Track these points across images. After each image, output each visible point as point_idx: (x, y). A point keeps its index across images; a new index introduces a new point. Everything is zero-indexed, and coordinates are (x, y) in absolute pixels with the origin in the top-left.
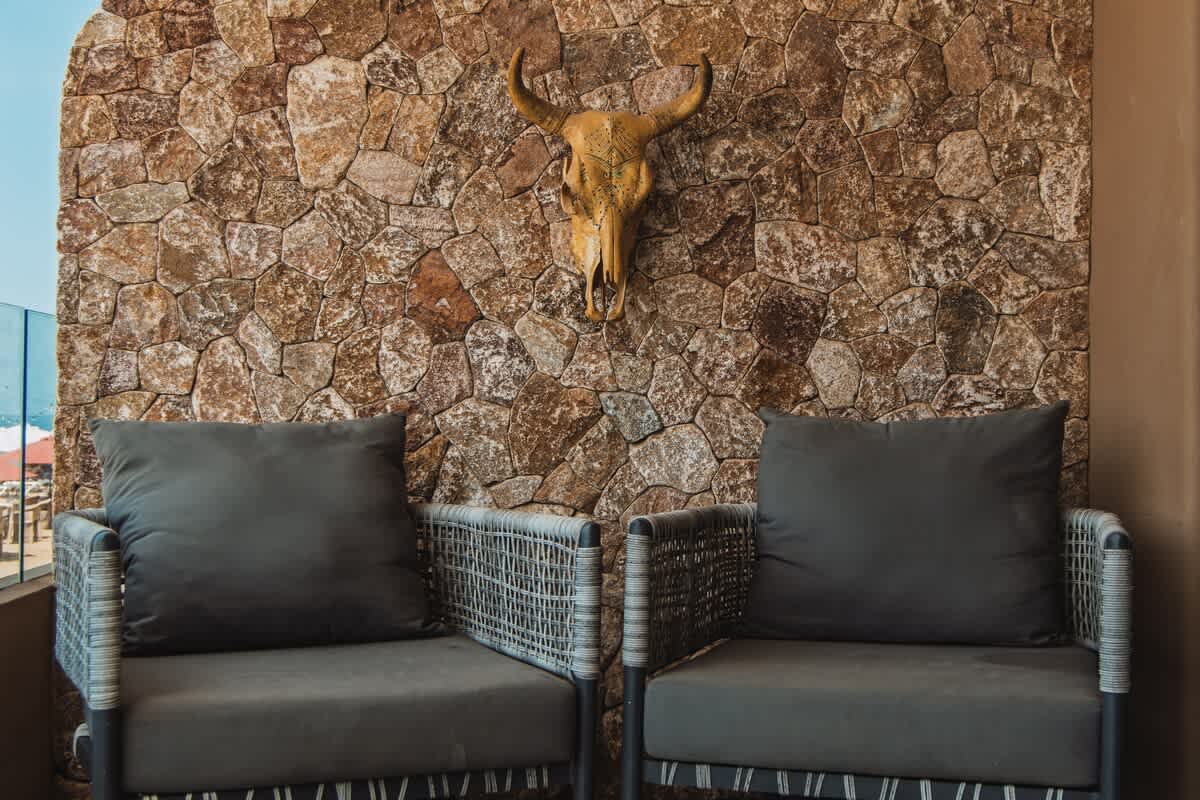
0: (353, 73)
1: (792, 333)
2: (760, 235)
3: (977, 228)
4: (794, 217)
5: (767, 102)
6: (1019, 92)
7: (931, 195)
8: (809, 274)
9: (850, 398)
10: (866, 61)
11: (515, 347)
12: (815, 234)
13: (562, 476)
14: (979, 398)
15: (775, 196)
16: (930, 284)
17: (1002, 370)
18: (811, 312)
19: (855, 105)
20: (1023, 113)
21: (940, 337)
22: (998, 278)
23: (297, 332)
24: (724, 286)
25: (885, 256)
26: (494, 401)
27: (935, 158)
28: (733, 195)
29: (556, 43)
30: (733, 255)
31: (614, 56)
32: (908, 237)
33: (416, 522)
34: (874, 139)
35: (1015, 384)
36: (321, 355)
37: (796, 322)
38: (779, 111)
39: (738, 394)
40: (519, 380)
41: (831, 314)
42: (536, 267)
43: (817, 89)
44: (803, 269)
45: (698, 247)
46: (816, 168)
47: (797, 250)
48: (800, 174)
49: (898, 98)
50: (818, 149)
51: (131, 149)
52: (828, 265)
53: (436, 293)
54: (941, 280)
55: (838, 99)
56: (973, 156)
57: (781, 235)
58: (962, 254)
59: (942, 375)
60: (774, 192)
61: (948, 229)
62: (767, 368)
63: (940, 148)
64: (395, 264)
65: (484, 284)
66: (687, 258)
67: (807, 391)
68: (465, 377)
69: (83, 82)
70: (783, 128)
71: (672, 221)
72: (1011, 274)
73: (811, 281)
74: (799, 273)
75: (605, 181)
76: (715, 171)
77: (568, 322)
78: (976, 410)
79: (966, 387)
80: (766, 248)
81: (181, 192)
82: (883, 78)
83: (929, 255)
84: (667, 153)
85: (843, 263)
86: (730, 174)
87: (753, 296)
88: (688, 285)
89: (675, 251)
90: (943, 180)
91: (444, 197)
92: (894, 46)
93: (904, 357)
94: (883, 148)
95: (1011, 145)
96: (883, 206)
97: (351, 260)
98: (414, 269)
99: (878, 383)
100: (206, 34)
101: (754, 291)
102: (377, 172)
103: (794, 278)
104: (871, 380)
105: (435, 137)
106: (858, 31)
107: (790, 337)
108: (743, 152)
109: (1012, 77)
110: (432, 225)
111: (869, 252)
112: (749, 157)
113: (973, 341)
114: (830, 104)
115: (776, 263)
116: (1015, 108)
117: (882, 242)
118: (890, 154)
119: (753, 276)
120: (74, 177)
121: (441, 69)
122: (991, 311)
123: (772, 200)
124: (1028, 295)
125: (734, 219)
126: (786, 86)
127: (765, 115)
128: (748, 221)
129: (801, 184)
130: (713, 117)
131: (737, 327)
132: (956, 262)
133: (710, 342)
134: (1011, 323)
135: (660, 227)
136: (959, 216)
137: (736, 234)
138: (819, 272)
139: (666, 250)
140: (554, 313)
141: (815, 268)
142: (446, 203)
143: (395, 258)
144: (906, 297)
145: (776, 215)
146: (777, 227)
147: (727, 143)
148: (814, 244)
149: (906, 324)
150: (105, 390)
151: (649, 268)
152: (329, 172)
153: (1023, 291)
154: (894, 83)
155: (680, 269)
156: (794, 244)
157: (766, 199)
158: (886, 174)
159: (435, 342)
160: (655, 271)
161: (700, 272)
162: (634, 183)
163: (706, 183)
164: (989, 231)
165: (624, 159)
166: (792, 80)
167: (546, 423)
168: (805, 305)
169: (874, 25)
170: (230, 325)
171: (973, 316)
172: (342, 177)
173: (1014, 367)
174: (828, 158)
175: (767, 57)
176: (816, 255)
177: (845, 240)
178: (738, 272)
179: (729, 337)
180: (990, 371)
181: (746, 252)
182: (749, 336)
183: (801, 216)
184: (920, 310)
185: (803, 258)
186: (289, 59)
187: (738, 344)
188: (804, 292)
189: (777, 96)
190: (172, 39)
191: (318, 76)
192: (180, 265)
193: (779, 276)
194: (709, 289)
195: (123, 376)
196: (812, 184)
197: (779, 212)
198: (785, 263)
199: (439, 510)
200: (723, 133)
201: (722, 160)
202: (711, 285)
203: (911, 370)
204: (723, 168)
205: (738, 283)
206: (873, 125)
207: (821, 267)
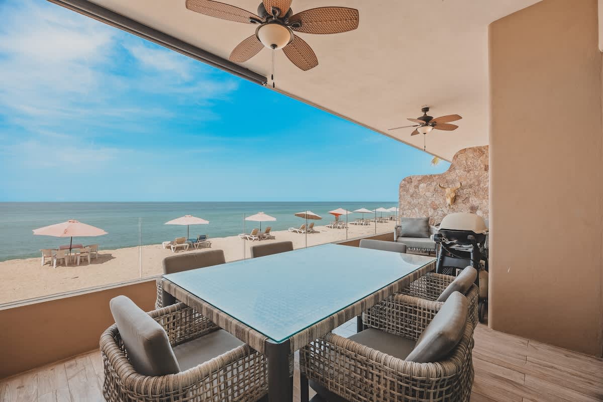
0: (425, 185)
1: (474, 209)
2: (470, 199)
4: (474, 197)
11: (442, 211)
12: (477, 199)
15: (472, 195)
19: (482, 185)
23: (420, 209)
24: (466, 205)
28: (467, 195)
31: (453, 182)
33: (429, 227)
34: (484, 189)
36: (423, 211)
41: (479, 208)
42: (444, 203)
45: (463, 201)
47: (474, 201)
51: (405, 193)
53: (434, 205)
55: (480, 184)
57: (473, 199)
64: (430, 203)
65: (439, 205)
66: (461, 202)
69: (401, 187)
70: (473, 188)
74: (475, 203)
75: (449, 195)
76: (464, 193)
77: (448, 208)
81: (409, 196)
84: (459, 191)
85: (480, 202)
86: (466, 193)
87: (469, 206)
88: (461, 204)
89: (459, 201)
91: (434, 196)
97: (425, 202)
98: (432, 203)
100: (411, 182)
102: (428, 194)
105: (433, 190)
110: (433, 199)
112: (469, 191)
114: (479, 184)
119: (469, 204)
120: (400, 196)
121: (434, 184)
127: (471, 186)
129: (475, 194)
131: (467, 209)
137: (467, 199)
140: (446, 207)
143: (429, 202)
145: (472, 197)
150: (403, 214)
157: (470, 195)
159: (434, 210)
161: (463, 203)
162: (453, 195)
165: (452, 192)
166: (474, 183)
168: (476, 207)
170: (414, 208)
172: (424, 195)
174: (478, 191)
175: (470, 181)
177: (481, 199)
181: (468, 201)
182: (469, 209)
186: (419, 184)
188: (476, 205)
190: (408, 182)
191: (422, 185)
192: (409, 203)
193: (473, 203)
195: (405, 213)
199: (432, 227)
201: (465, 191)
202: (464, 205)
206: (484, 187)
207: (478, 202)
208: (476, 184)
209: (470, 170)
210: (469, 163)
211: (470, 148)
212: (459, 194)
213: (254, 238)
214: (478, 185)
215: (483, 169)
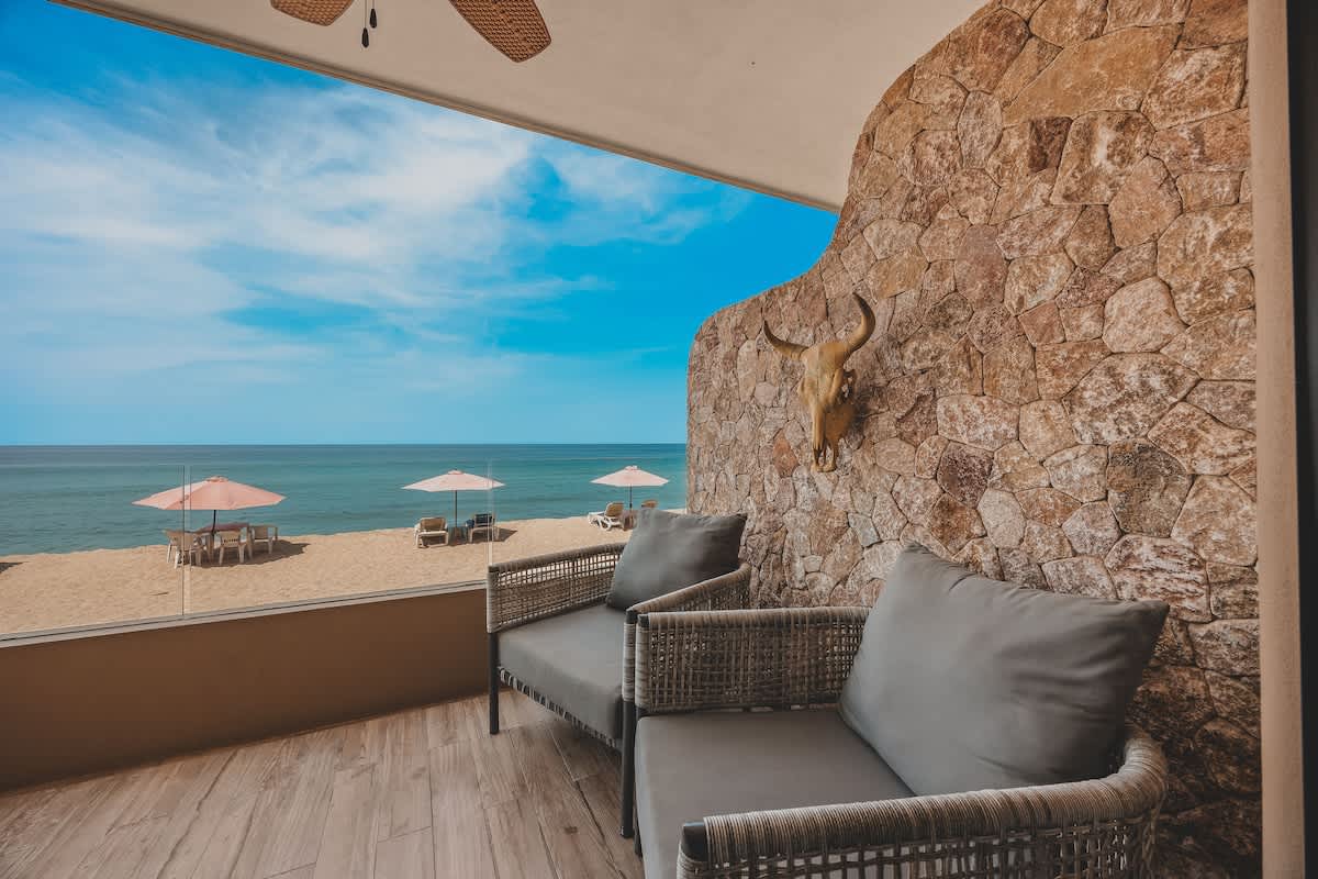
0: (754, 347)
1: (964, 482)
2: (940, 409)
3: (1156, 381)
4: (966, 391)
5: (942, 309)
6: (1216, 217)
7: (1095, 355)
8: (977, 436)
9: (1015, 541)
10: (1023, 249)
12: (980, 404)
13: (830, 559)
14: (1161, 563)
15: (950, 377)
16: (1097, 442)
17: (1198, 537)
18: (980, 467)
19: (1015, 290)
20: (1223, 241)
21: (1112, 494)
22: (1192, 434)
23: (740, 470)
24: (916, 447)
25: (1047, 418)
26: (803, 511)
27: (1102, 318)
28: (920, 381)
29: (823, 306)
30: (921, 424)
32: (1070, 398)
34: (1033, 314)
35: (1220, 557)
37: (967, 474)
38: (950, 311)
39: (926, 525)
40: (814, 500)
41: (996, 468)
43: (980, 286)
44: (971, 432)
45: (898, 420)
46: (982, 350)
47: (966, 417)
48: (969, 357)
49: (1057, 271)
50: (983, 334)
51: (701, 394)
52: (991, 428)
53: (781, 452)
54: (1111, 437)
55: (1000, 288)
56: (1148, 305)
57: (954, 406)
58: (1138, 410)
59: (1112, 533)
60: (949, 374)
61: (1119, 385)
62: (946, 508)
63: (1108, 306)
64: (768, 436)
65: (799, 447)
66: (893, 427)
67: (977, 530)
68: (792, 495)
70: (955, 324)
71: (884, 403)
72: (1214, 429)
73: (978, 441)
74: (968, 435)
76: (908, 366)
78: (1161, 577)
79: (1145, 550)
80: (944, 416)
81: (711, 409)
82: (1041, 259)
83: (1095, 413)
85: (1004, 426)
86: (919, 366)
87: (935, 454)
88: (895, 445)
89: (886, 423)
90: (1112, 338)
91: (783, 402)
92: (1050, 224)
93: (1068, 511)
94: (1042, 320)
95: (1205, 282)
96: (1044, 372)
97: (755, 436)
98: (774, 440)
99: (1041, 532)
101: (935, 450)
103: (965, 439)
104: (1035, 528)
105: (780, 370)
106: (1015, 225)
107: (962, 485)
108: (926, 348)
109: (1205, 206)
110: (779, 416)
111: (1031, 415)
112: (930, 351)
113: (1154, 501)
115: (952, 428)
116: (1211, 237)
117: (1042, 405)
118: (1050, 325)
119: (935, 438)
122: (1180, 471)
123: (947, 380)
124: (1242, 452)
125: (921, 398)
126: (956, 290)
127: (942, 318)
128: (931, 398)
129: (970, 365)
130: (907, 328)
131: (924, 476)
132: (1130, 418)
133: (907, 485)
134: (1214, 485)
135: (876, 408)
136: (1131, 372)
137: (924, 408)
138: (984, 434)
139: (880, 423)
141: (981, 431)
142: (783, 404)
143: (767, 433)
144: (1069, 455)
145: (951, 391)
146: (952, 401)
147: (914, 344)
148: (979, 412)
149: (1070, 480)
151: (870, 435)
152: (748, 394)
153: (1233, 449)
154: (1052, 258)
155: (889, 436)
156: (963, 412)
157: (942, 381)
158: (1047, 343)
159: (781, 477)
160: (874, 437)
161: (900, 436)
163: (904, 374)
164: (1173, 383)
165: (824, 371)
166: (961, 284)
167: (824, 527)
168: (974, 460)
169: (1030, 214)
170: (723, 466)
171: (1153, 475)
172: (752, 396)
173: (1216, 536)
174: (991, 339)
175: (941, 275)
176: (981, 421)
177: (1008, 406)
178: (925, 436)
179: (919, 483)
180: (1179, 537)
181: (931, 421)
182: (934, 482)
183: (970, 390)
184: (1084, 467)
185: (971, 423)
186: (737, 345)
187: (926, 489)
188: (973, 450)
189: (949, 300)
190: (708, 345)
191: (745, 351)
192: (712, 440)
193: (954, 438)
194: (907, 449)
195: (700, 485)
196: (979, 363)
197: (953, 389)
198: (958, 428)
200: (912, 337)
201: (912, 356)
202: (907, 445)
203: (1074, 525)
204: (913, 362)
205: (925, 445)
206: (1031, 302)
207: (985, 430)
208: (975, 292)
209: (940, 203)
210: (931, 157)
211: (935, 52)
212: (881, 381)
213: (610, 524)
214: (986, 300)
215: (1022, 163)
